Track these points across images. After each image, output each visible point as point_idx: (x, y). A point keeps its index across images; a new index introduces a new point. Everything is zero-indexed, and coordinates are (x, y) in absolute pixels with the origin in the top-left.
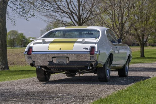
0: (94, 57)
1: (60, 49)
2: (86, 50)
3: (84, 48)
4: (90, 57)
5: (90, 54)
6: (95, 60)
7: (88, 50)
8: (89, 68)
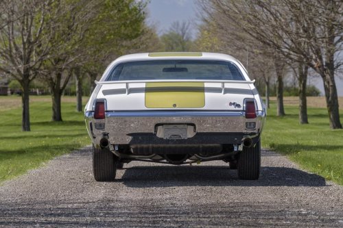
0: (255, 123)
1: (175, 105)
2: (237, 109)
3: (231, 104)
4: (246, 123)
5: (247, 116)
6: (256, 131)
7: (241, 109)
8: (235, 150)
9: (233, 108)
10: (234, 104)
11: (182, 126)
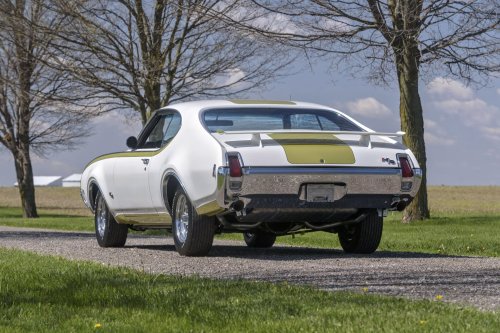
0: (410, 183)
1: (322, 161)
2: (391, 165)
3: (384, 160)
4: (402, 183)
5: (405, 175)
7: (396, 166)
8: (380, 215)
9: (386, 164)
10: (387, 160)
11: (329, 186)
